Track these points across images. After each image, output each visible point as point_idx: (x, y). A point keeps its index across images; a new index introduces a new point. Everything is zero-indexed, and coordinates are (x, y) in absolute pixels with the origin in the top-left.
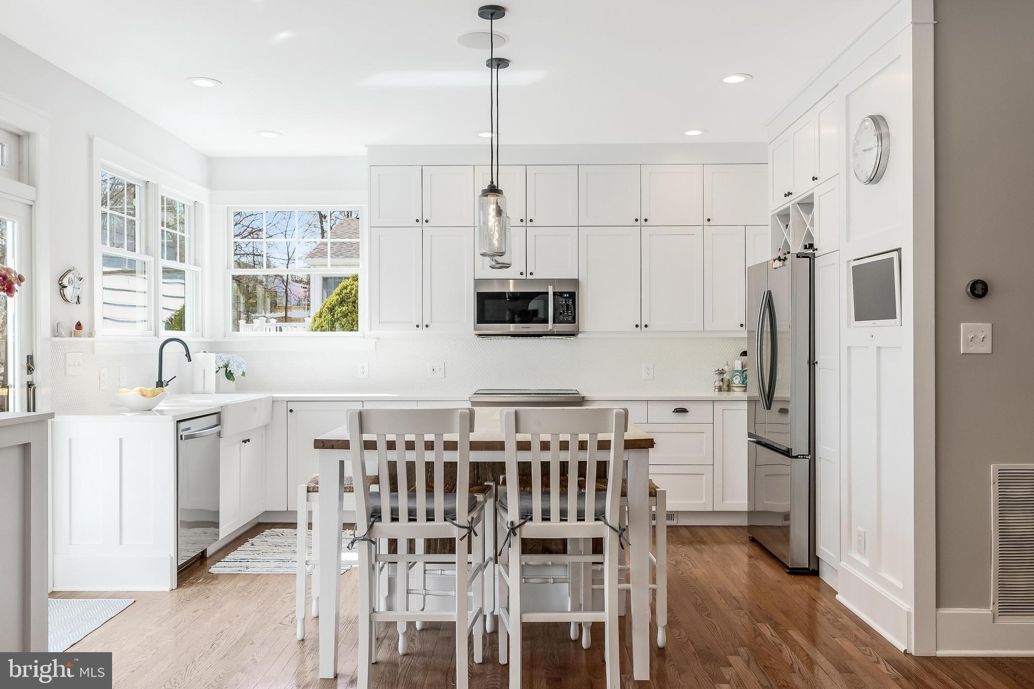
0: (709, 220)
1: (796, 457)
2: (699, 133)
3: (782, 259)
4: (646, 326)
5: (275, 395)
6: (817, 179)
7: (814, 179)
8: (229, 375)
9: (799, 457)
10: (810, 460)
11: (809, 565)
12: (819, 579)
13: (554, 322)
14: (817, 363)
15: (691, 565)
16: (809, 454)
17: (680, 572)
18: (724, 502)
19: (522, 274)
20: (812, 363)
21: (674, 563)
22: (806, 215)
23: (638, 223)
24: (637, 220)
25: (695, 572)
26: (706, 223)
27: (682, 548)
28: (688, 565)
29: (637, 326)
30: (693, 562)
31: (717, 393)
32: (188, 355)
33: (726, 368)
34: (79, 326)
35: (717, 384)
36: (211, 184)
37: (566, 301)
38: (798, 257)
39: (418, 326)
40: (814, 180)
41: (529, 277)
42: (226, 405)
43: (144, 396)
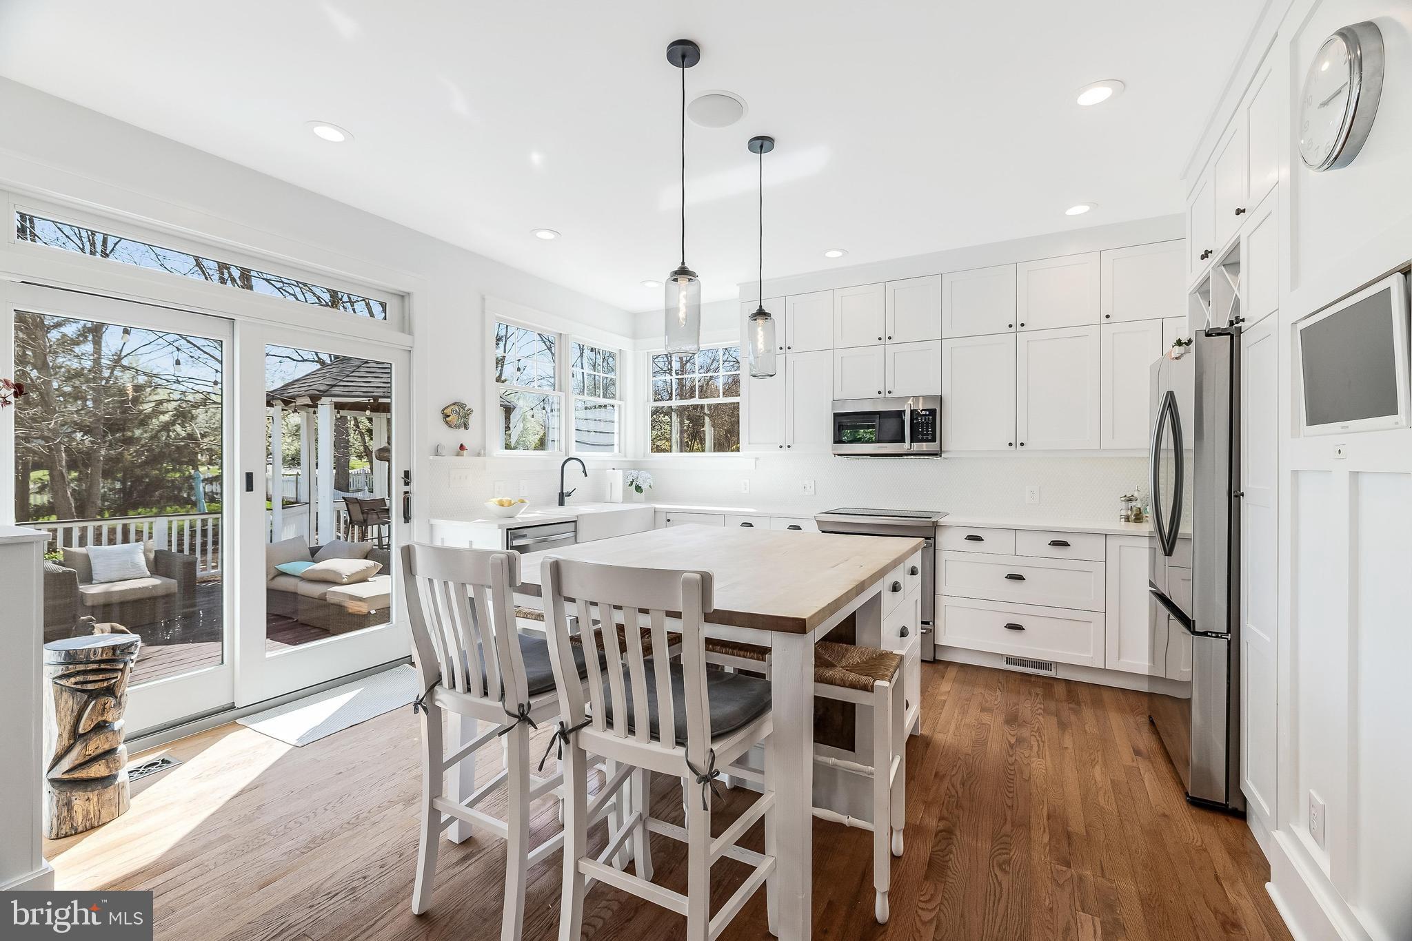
0: (1108, 317)
1: (1205, 634)
2: (1085, 209)
3: (1185, 343)
4: (1022, 444)
5: (657, 506)
6: (1244, 211)
7: (1239, 212)
8: (638, 489)
9: (1209, 634)
10: (1229, 643)
11: (1227, 799)
12: (1247, 828)
13: (912, 441)
14: (1242, 495)
15: (1035, 748)
16: (1229, 631)
17: (1011, 760)
18: (1121, 660)
19: (880, 393)
20: (1234, 495)
21: (1013, 741)
22: (1233, 277)
23: (1013, 329)
24: (1010, 326)
25: (1033, 765)
26: (1104, 320)
27: (1040, 718)
28: (1031, 748)
29: (1010, 444)
30: (1041, 744)
31: (1123, 523)
32: (585, 471)
33: (1136, 494)
34: (462, 447)
35: (1124, 513)
36: (635, 335)
37: (925, 419)
38: (1208, 335)
39: (781, 447)
40: (1238, 214)
41: (888, 395)
42: (581, 515)
43: (503, 505)
